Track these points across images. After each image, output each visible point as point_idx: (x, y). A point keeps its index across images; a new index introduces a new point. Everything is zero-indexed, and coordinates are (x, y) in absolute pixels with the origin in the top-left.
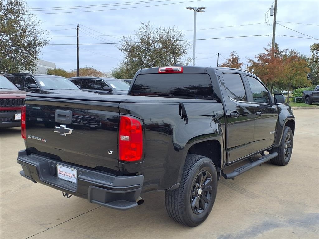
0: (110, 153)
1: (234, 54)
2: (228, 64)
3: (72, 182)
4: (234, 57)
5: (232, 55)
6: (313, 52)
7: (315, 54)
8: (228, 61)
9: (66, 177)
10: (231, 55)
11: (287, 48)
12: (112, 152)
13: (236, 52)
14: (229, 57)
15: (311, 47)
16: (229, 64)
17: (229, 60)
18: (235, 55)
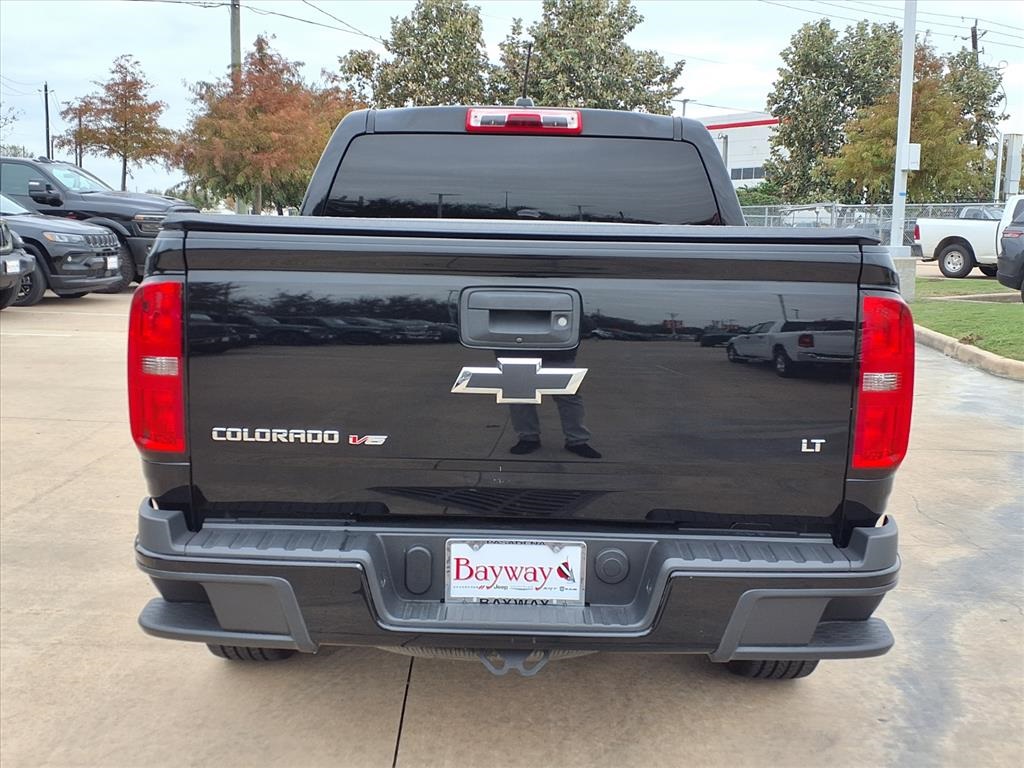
0: (811, 445)
1: (127, 65)
2: (103, 102)
3: (545, 603)
4: (129, 78)
5: (121, 69)
6: (347, 79)
7: (357, 89)
8: (103, 93)
9: (505, 588)
10: (114, 68)
11: (298, 60)
12: (818, 442)
13: (134, 60)
15: (340, 61)
16: (108, 102)
17: (108, 88)
18: (132, 70)
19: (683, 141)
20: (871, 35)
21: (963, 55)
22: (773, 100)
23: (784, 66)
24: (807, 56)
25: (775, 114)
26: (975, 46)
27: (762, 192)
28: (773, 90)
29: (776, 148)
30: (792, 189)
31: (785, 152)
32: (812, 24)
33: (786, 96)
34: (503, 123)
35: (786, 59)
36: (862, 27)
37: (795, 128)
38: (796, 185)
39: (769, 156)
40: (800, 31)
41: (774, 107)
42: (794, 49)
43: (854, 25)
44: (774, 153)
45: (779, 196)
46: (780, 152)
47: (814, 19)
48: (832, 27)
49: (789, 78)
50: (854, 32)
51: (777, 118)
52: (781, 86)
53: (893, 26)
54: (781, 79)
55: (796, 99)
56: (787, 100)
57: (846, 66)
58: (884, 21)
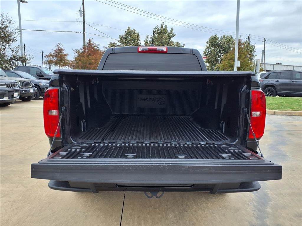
1: (59, 45)
2: (54, 54)
10: (56, 46)
13: (61, 44)
14: (55, 48)
15: (108, 45)
17: (55, 51)
18: (60, 47)
19: (193, 54)
20: (226, 38)
21: (246, 42)
23: (207, 45)
24: (212, 43)
25: (205, 56)
26: (249, 40)
28: (205, 50)
33: (207, 52)
34: (147, 50)
36: (224, 36)
37: (210, 59)
40: (210, 37)
41: (205, 54)
42: (209, 41)
47: (214, 35)
48: (217, 36)
49: (208, 48)
50: (223, 37)
51: (206, 57)
52: (206, 50)
53: (231, 36)
54: (206, 48)
55: (210, 52)
56: (208, 53)
57: (221, 45)
58: (229, 35)
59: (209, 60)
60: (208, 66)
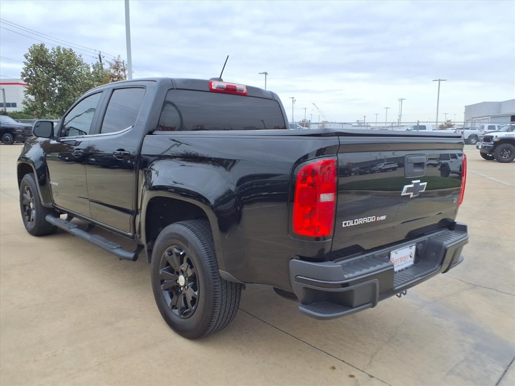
9: (399, 266)
20: (62, 52)
21: (97, 65)
22: (23, 75)
23: (26, 61)
24: (37, 58)
25: (25, 81)
26: (101, 61)
27: (24, 113)
28: (23, 71)
29: (27, 95)
30: (38, 113)
31: (32, 98)
32: (37, 45)
33: (29, 74)
35: (27, 58)
36: (59, 49)
37: (36, 88)
38: (40, 111)
39: (24, 99)
40: (31, 47)
41: (25, 78)
42: (30, 54)
43: (55, 48)
44: (26, 97)
45: (33, 115)
46: (29, 97)
47: (38, 43)
48: (45, 47)
49: (30, 66)
50: (56, 50)
51: (26, 83)
52: (27, 70)
53: (71, 50)
54: (26, 67)
55: (34, 76)
56: (30, 76)
57: (54, 64)
58: (67, 48)
59: (35, 90)
60: (34, 100)
